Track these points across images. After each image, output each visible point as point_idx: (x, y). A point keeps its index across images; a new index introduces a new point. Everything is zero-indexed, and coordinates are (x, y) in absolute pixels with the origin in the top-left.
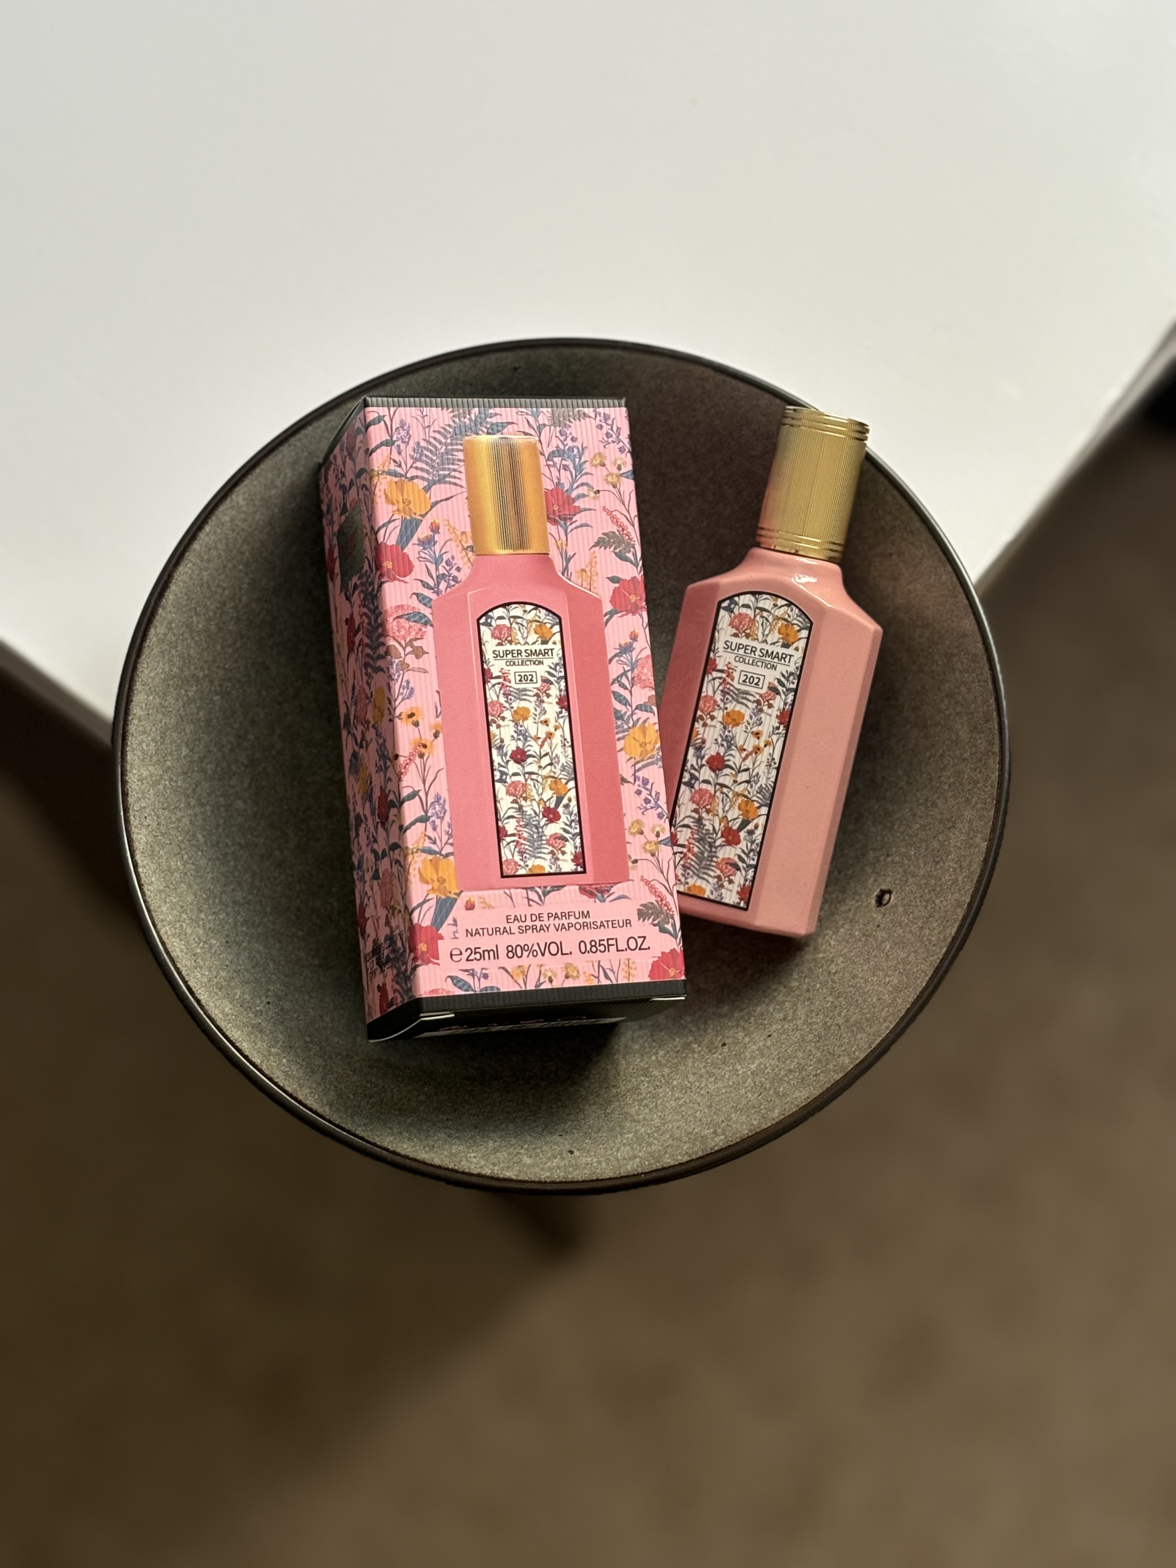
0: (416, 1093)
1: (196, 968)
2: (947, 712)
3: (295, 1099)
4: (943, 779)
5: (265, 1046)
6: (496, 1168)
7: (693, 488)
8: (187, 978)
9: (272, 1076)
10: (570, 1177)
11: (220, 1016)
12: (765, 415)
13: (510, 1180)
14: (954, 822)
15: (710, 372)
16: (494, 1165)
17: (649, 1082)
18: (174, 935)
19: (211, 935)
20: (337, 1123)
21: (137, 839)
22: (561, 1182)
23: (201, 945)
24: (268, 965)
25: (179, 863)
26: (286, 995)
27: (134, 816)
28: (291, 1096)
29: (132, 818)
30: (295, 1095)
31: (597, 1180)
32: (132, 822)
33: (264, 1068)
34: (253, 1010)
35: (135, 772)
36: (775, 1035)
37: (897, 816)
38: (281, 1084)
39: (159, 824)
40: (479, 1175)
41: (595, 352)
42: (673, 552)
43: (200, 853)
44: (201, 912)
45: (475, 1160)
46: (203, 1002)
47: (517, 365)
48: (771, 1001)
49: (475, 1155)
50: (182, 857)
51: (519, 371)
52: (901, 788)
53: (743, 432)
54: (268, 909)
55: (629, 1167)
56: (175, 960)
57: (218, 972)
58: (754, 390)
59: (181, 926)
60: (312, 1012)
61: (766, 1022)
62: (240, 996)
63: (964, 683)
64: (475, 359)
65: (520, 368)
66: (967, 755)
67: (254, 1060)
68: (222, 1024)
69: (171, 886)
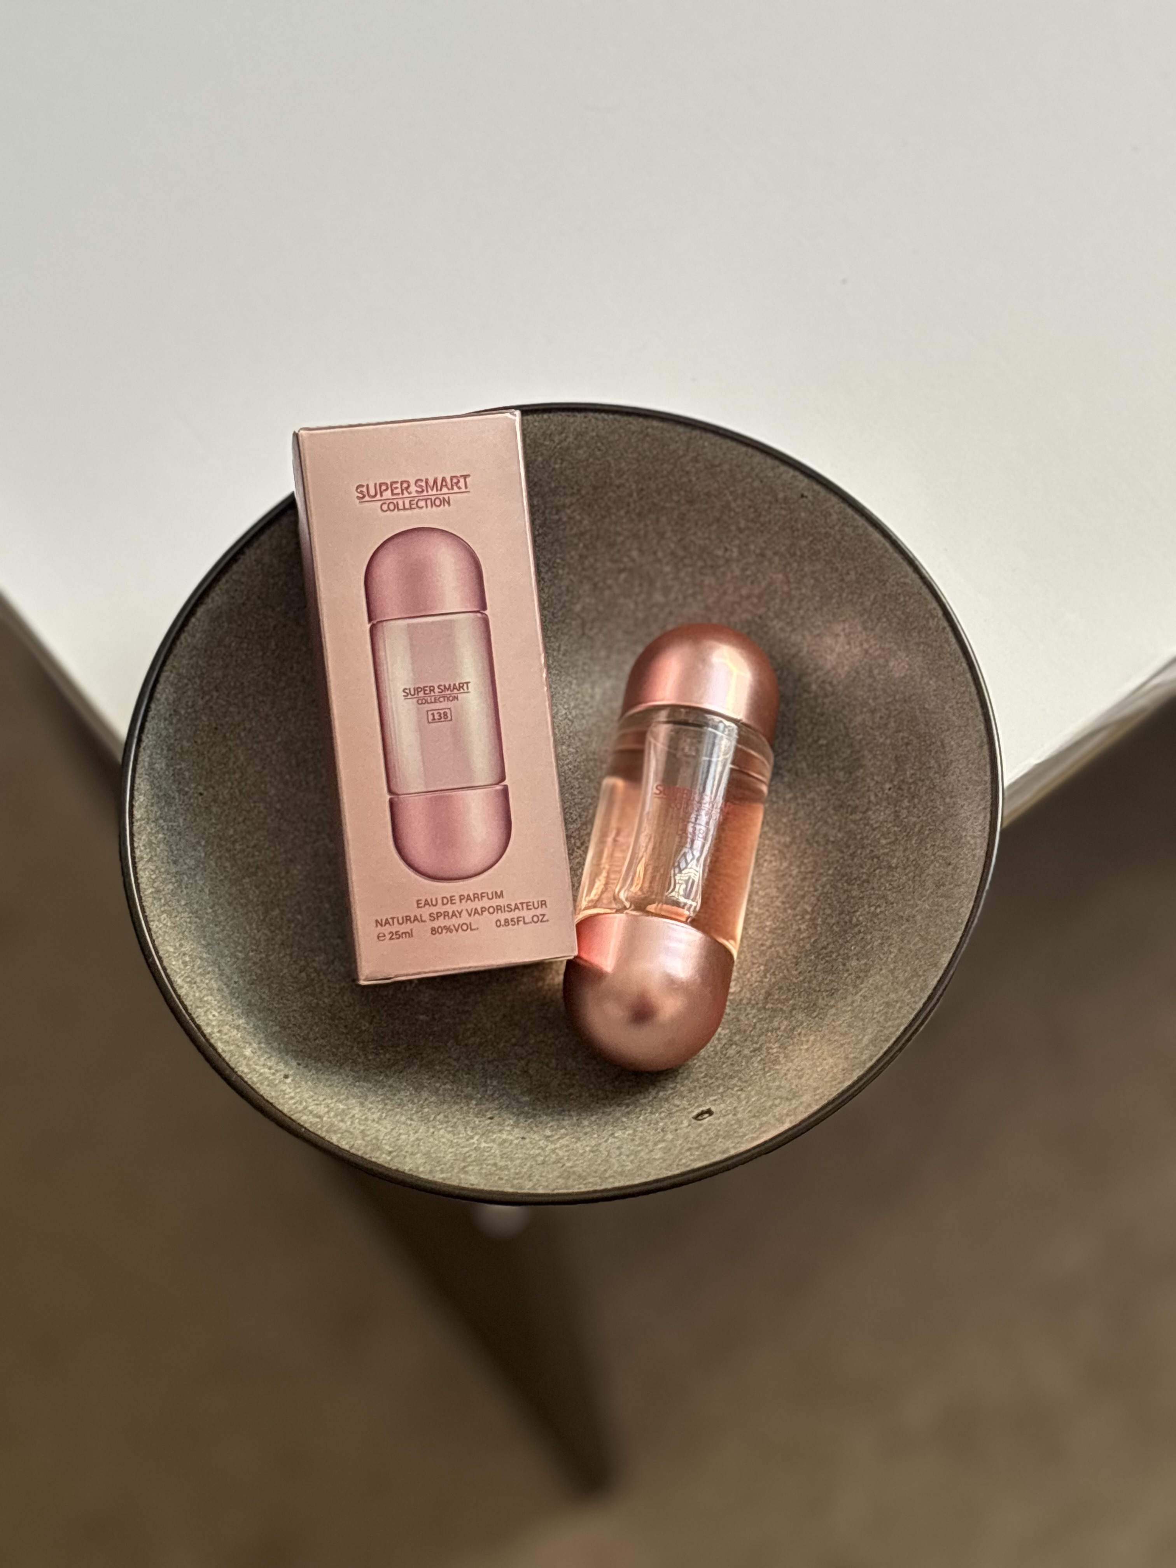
0: (239, 948)
1: (165, 719)
2: (875, 1016)
3: (134, 863)
4: (825, 1062)
5: (158, 814)
6: (218, 1035)
7: (871, 701)
8: (149, 719)
9: (136, 834)
10: (257, 1086)
11: (146, 764)
12: (953, 679)
13: (215, 1049)
14: (794, 1098)
15: (940, 613)
16: (219, 1031)
17: (411, 1094)
18: (172, 684)
19: (207, 711)
20: (144, 904)
21: (213, 598)
22: (246, 1082)
23: (189, 710)
24: (234, 773)
25: (233, 644)
26: (225, 803)
27: (227, 581)
28: (133, 858)
29: (224, 580)
30: (137, 860)
31: (271, 1104)
32: (220, 583)
33: (137, 824)
34: (181, 786)
35: (258, 552)
36: (527, 1140)
37: (778, 1067)
38: (136, 845)
39: (244, 604)
40: (199, 1027)
41: (871, 529)
42: (823, 742)
43: (260, 654)
44: (217, 691)
45: (211, 1017)
46: (143, 745)
47: (806, 494)
48: (558, 1120)
49: (216, 1014)
50: (241, 643)
51: (804, 499)
52: (801, 1050)
53: (931, 682)
54: (279, 739)
55: (304, 1118)
56: (154, 700)
57: (181, 739)
58: (959, 653)
59: (187, 684)
60: (231, 832)
61: (535, 1129)
62: (181, 769)
63: (903, 1001)
64: (777, 463)
65: (806, 497)
66: (852, 1056)
67: (135, 812)
68: (140, 770)
69: (209, 653)
